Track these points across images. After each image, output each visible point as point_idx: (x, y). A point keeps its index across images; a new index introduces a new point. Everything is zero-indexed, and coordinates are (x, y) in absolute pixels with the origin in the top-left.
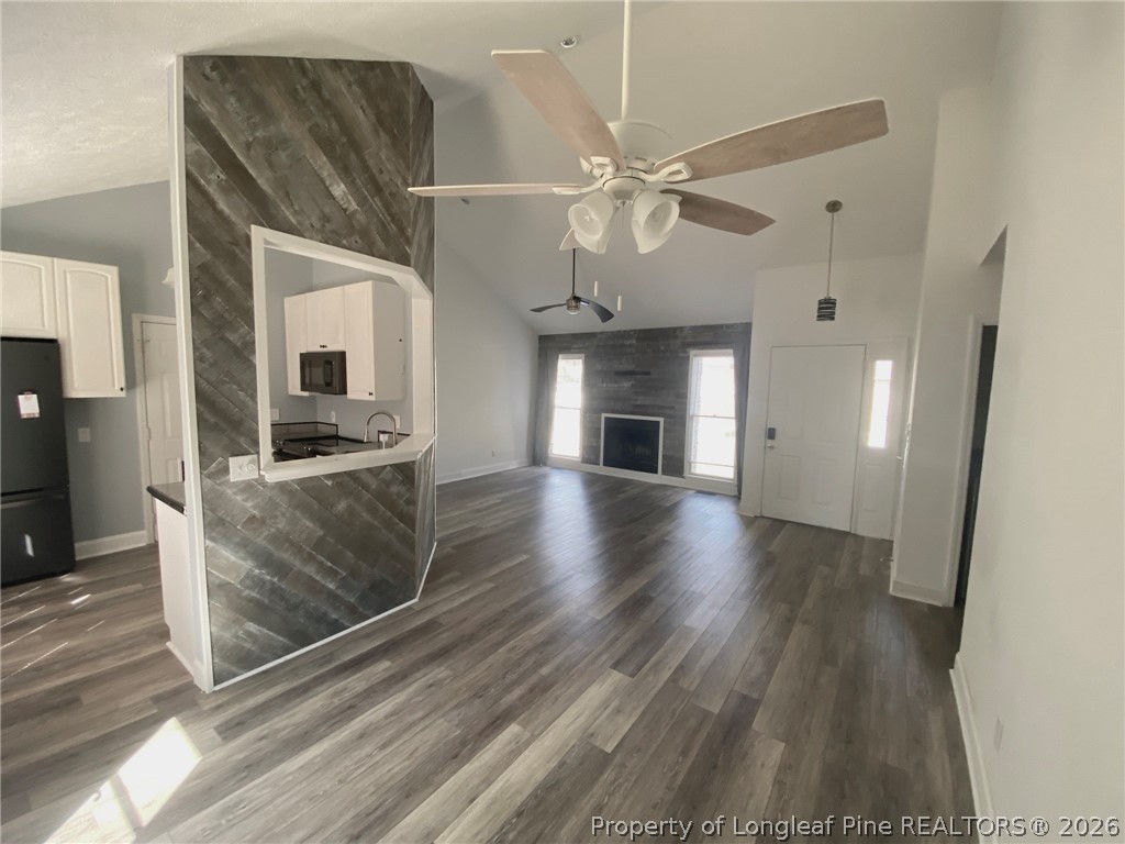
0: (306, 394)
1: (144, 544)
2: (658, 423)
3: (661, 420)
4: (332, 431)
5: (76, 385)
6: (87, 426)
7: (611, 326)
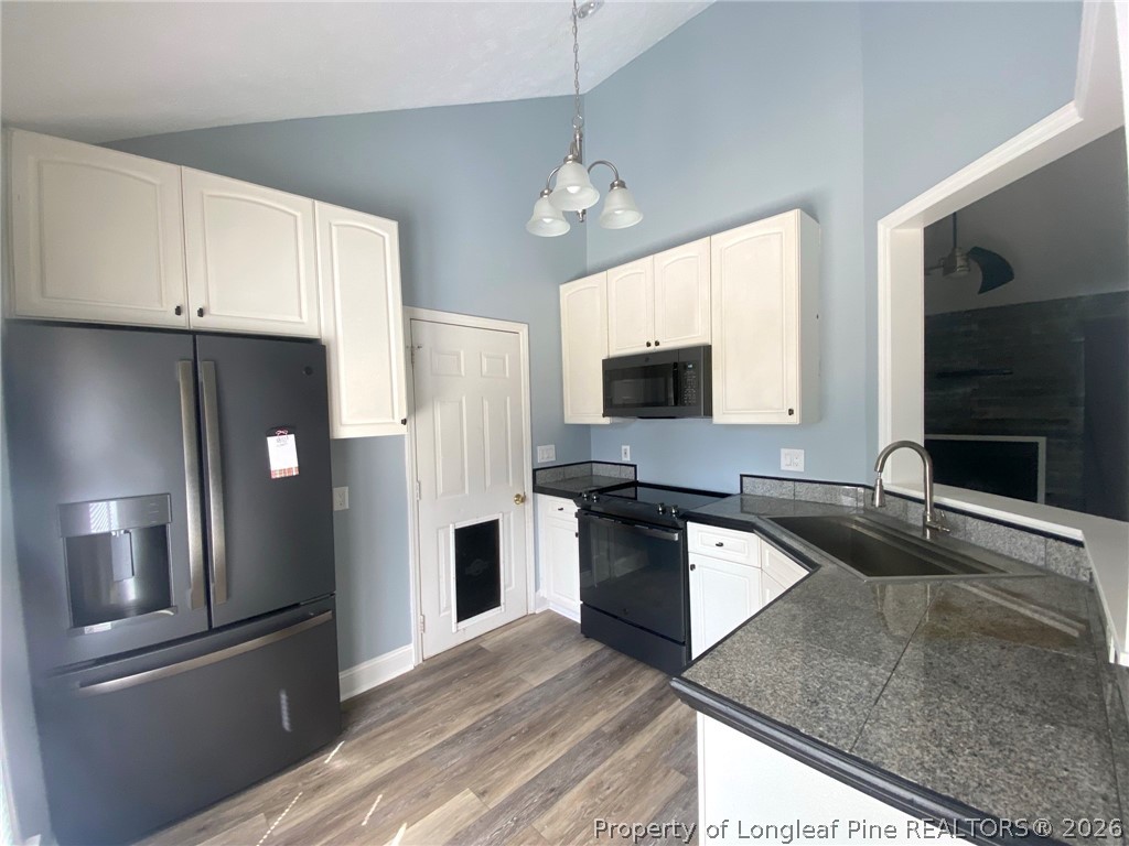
0: (607, 421)
1: (409, 667)
2: (1036, 445)
3: (1042, 441)
4: (628, 475)
5: (345, 419)
6: (345, 485)
7: (1001, 296)
